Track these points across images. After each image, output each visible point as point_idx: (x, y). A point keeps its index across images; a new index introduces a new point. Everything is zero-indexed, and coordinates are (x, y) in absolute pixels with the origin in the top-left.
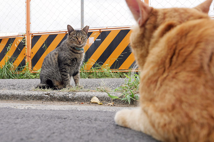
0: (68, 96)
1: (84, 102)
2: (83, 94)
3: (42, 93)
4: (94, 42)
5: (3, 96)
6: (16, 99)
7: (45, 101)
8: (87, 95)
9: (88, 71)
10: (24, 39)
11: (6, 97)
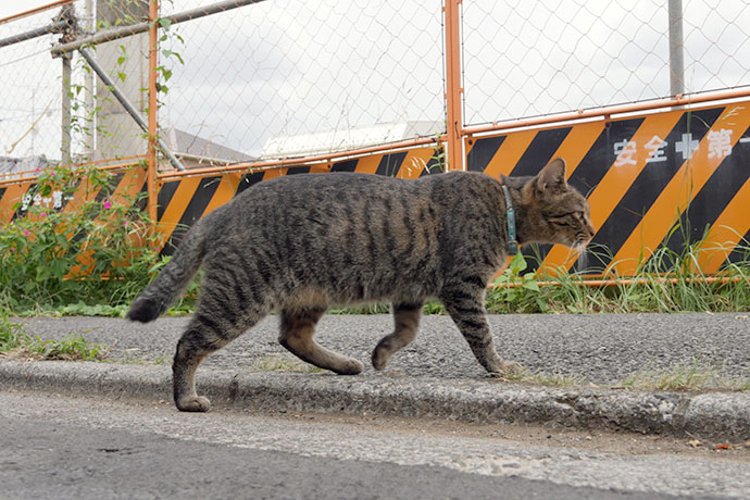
0: (654, 409)
1: (732, 441)
2: (726, 406)
3: (543, 394)
4: (733, 149)
5: (392, 402)
6: (442, 417)
7: (558, 430)
8: (742, 410)
9: (710, 279)
10: (441, 156)
11: (403, 406)
